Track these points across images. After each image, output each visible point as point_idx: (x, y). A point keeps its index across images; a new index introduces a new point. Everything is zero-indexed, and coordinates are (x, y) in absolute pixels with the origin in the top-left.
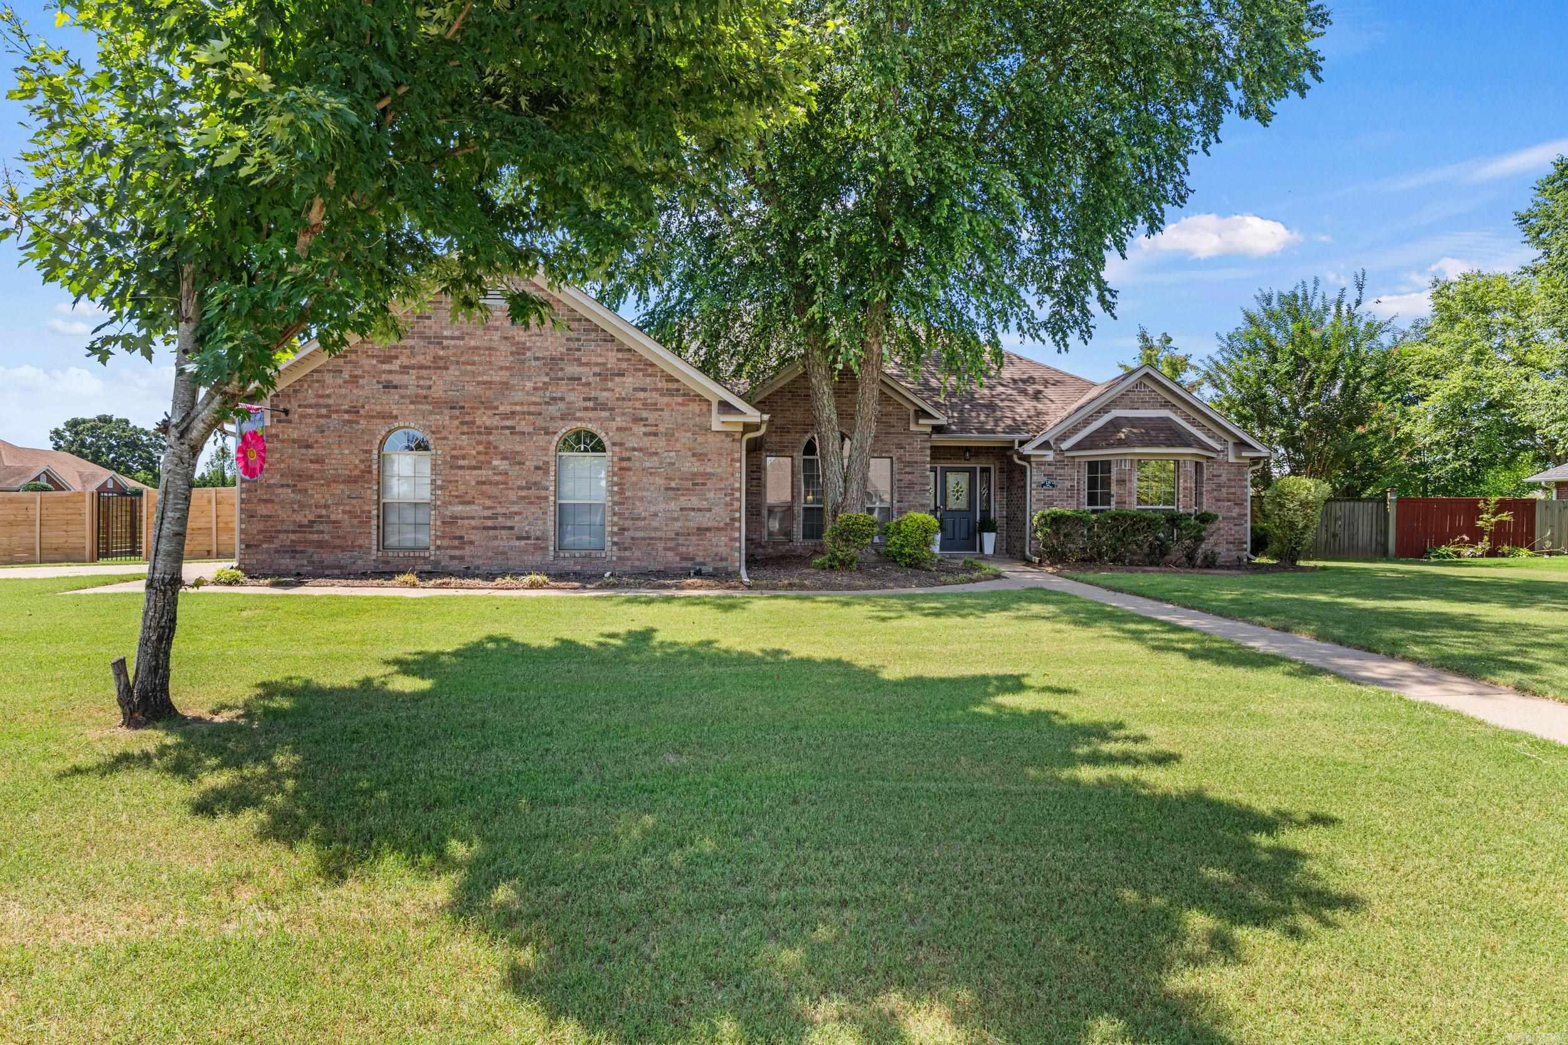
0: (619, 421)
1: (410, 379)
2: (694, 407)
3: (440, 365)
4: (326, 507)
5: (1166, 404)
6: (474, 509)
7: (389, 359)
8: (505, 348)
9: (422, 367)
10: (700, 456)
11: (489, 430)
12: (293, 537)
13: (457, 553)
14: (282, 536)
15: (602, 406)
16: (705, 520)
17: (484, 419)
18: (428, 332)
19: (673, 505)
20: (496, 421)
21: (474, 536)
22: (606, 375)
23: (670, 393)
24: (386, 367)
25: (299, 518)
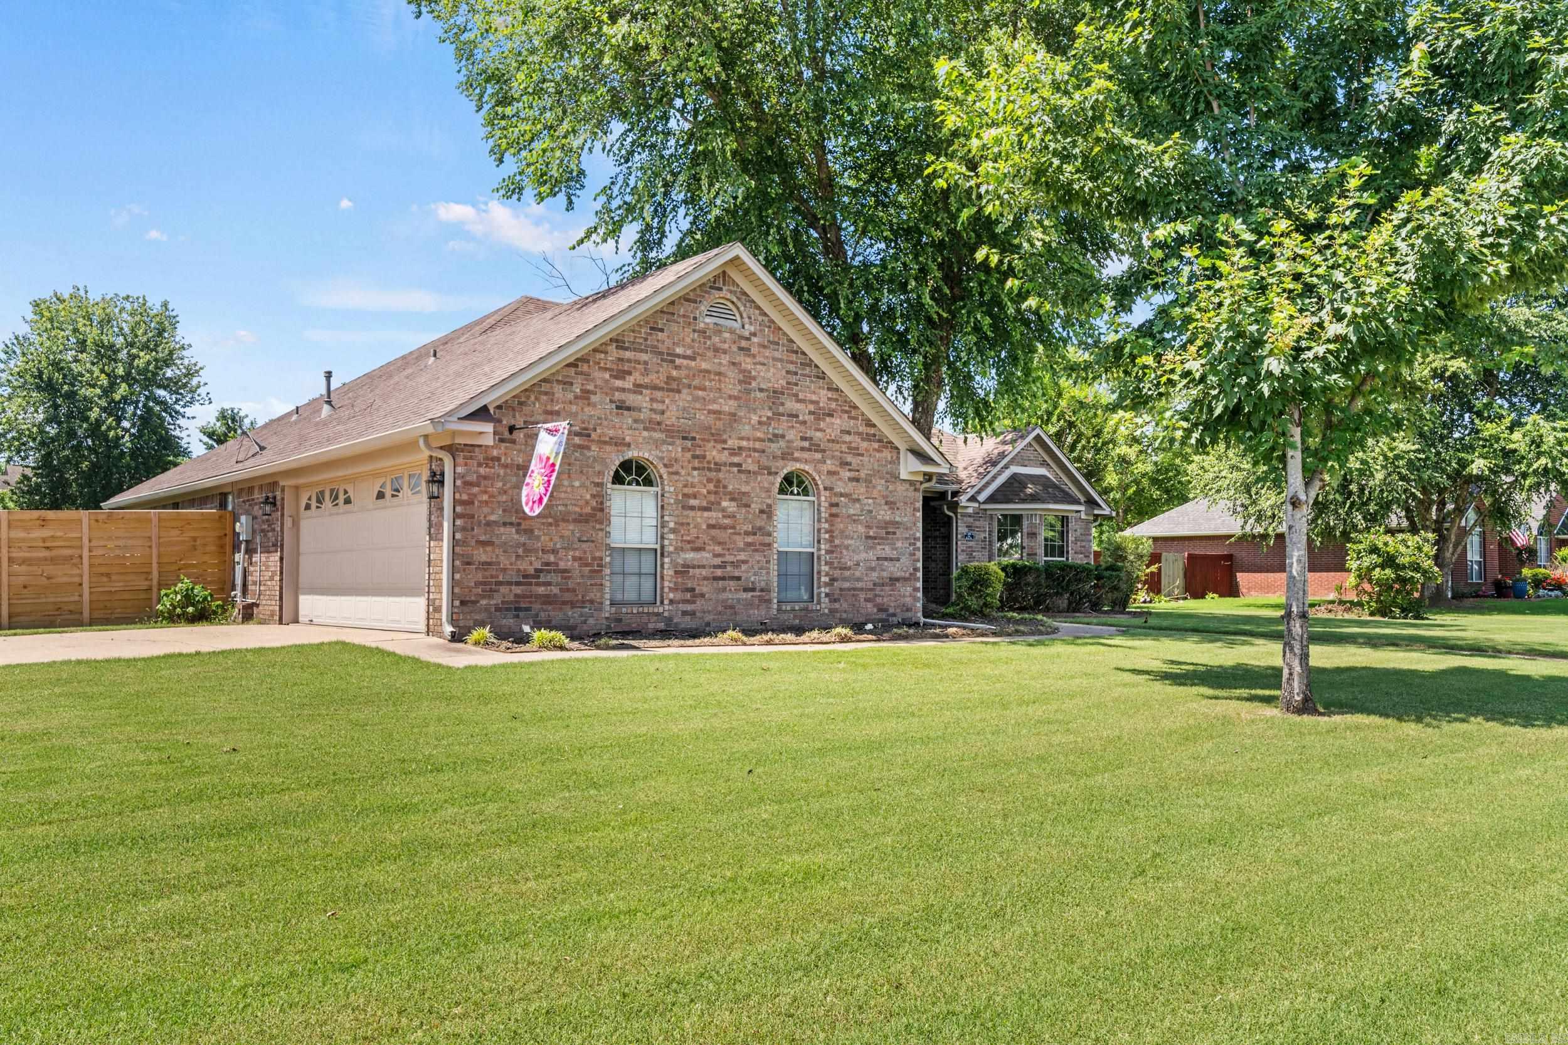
0: (830, 465)
1: (642, 400)
2: (887, 454)
3: (672, 386)
4: (554, 551)
5: (1044, 464)
6: (705, 557)
7: (622, 375)
8: (732, 374)
9: (655, 388)
10: (890, 504)
11: (718, 466)
12: (518, 590)
13: (689, 607)
14: (504, 589)
15: (815, 447)
16: (895, 569)
17: (714, 453)
18: (662, 348)
19: (871, 555)
20: (724, 457)
21: (705, 588)
22: (821, 414)
23: (869, 438)
24: (618, 383)
25: (523, 565)
